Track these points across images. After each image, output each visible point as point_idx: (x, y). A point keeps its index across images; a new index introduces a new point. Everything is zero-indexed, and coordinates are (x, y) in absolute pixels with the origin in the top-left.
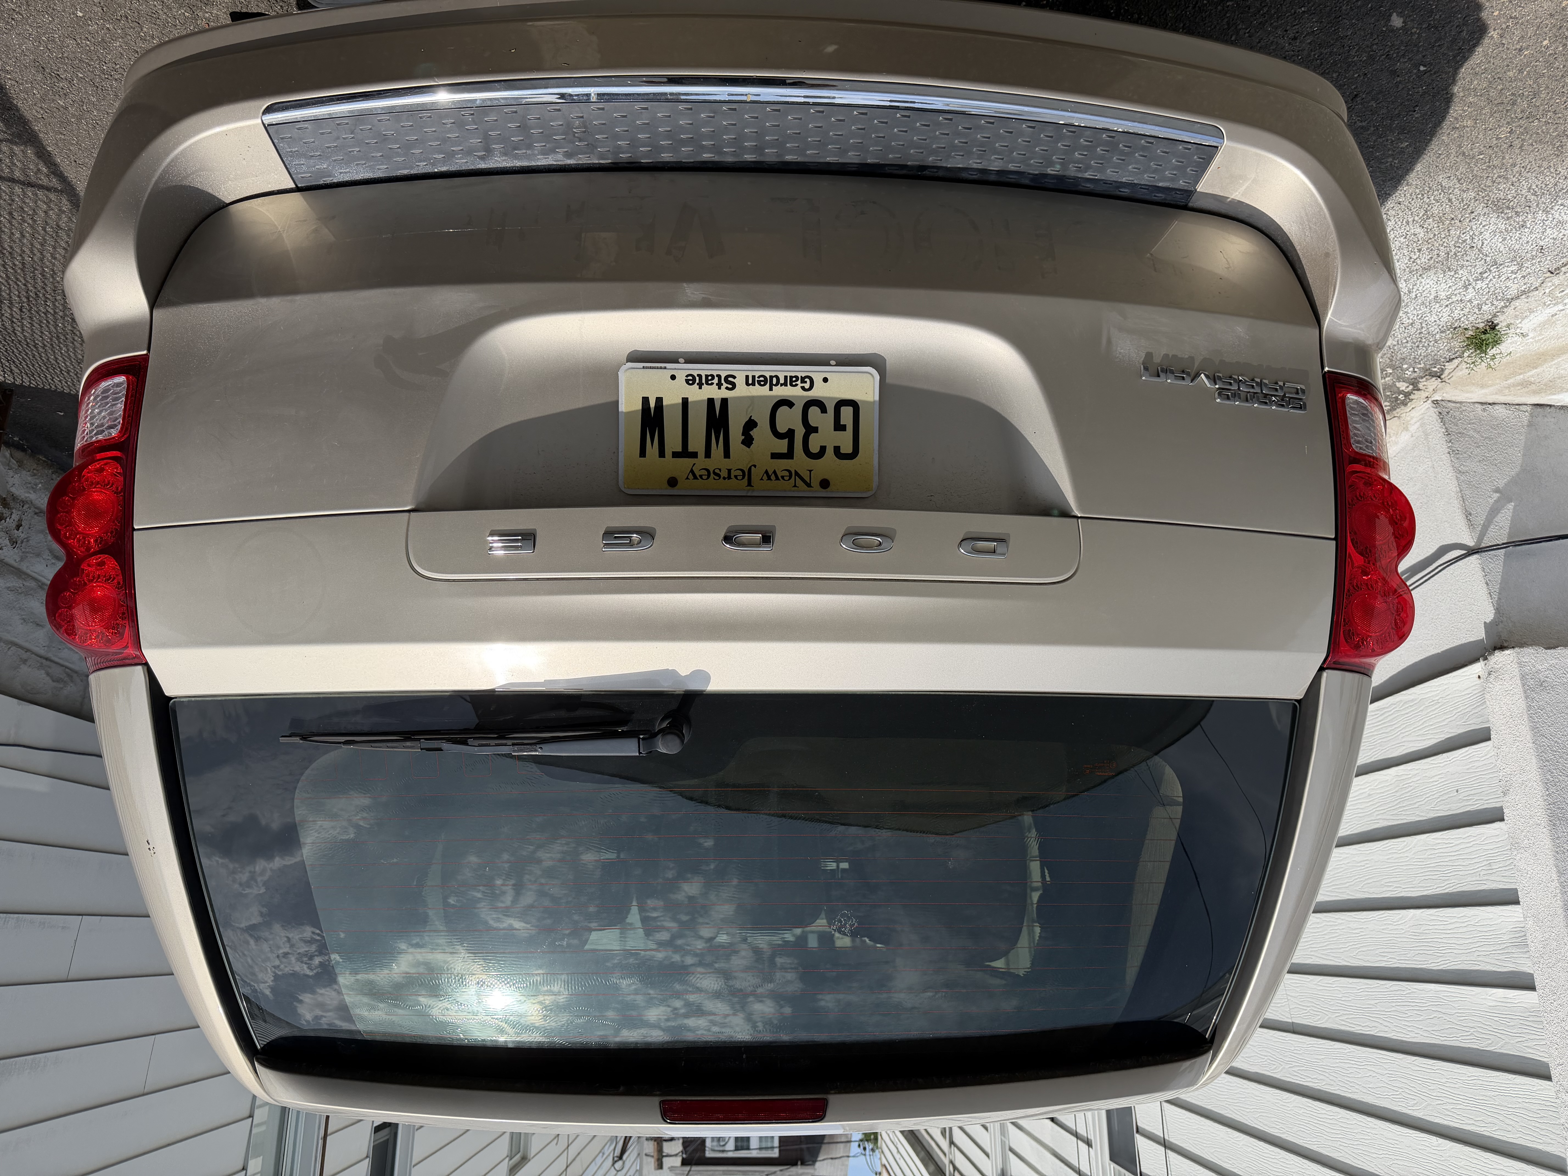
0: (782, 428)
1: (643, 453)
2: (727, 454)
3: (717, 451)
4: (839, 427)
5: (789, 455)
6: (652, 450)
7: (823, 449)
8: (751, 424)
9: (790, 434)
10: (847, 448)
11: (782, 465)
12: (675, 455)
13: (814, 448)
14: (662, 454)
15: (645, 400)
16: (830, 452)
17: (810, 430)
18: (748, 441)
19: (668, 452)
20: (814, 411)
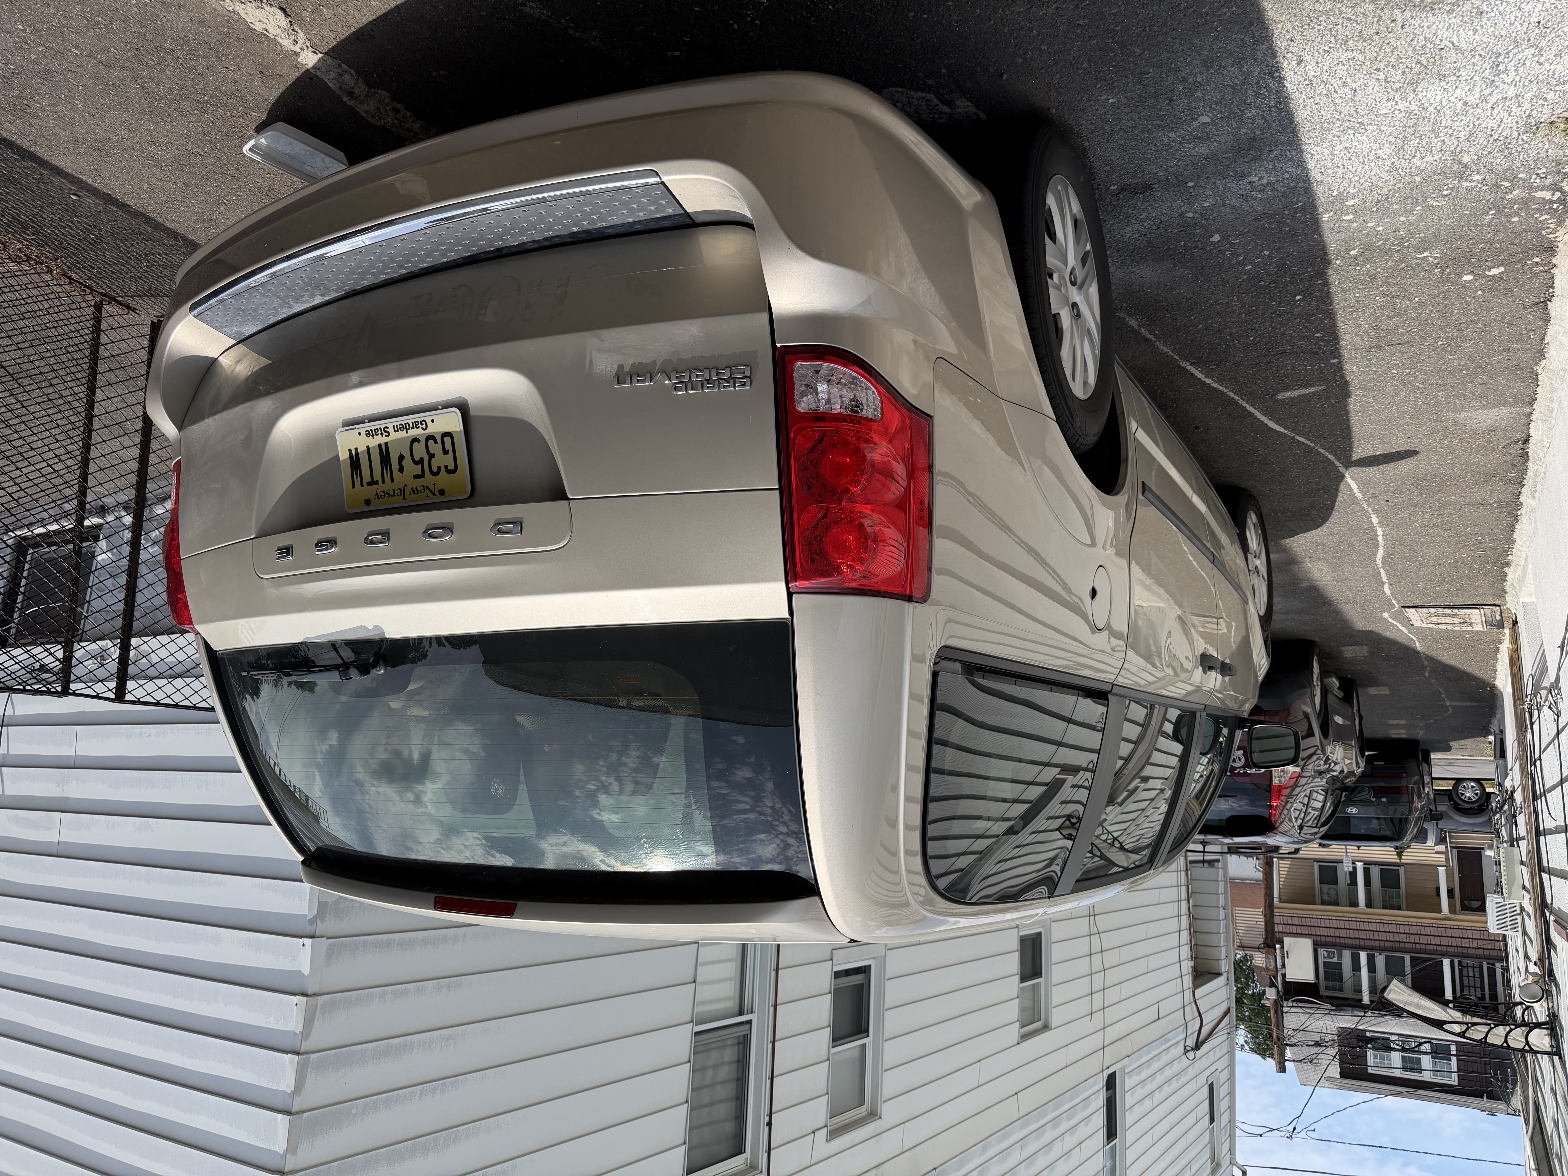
0: (417, 459)
1: (353, 486)
2: (392, 481)
3: (387, 478)
4: (446, 452)
5: (422, 476)
6: (357, 483)
7: (439, 468)
8: (401, 458)
9: (422, 460)
10: (451, 467)
11: (420, 481)
12: (369, 484)
13: (435, 470)
14: (362, 485)
15: (350, 450)
16: (443, 469)
17: (431, 456)
18: (401, 469)
19: (365, 484)
20: (431, 442)
